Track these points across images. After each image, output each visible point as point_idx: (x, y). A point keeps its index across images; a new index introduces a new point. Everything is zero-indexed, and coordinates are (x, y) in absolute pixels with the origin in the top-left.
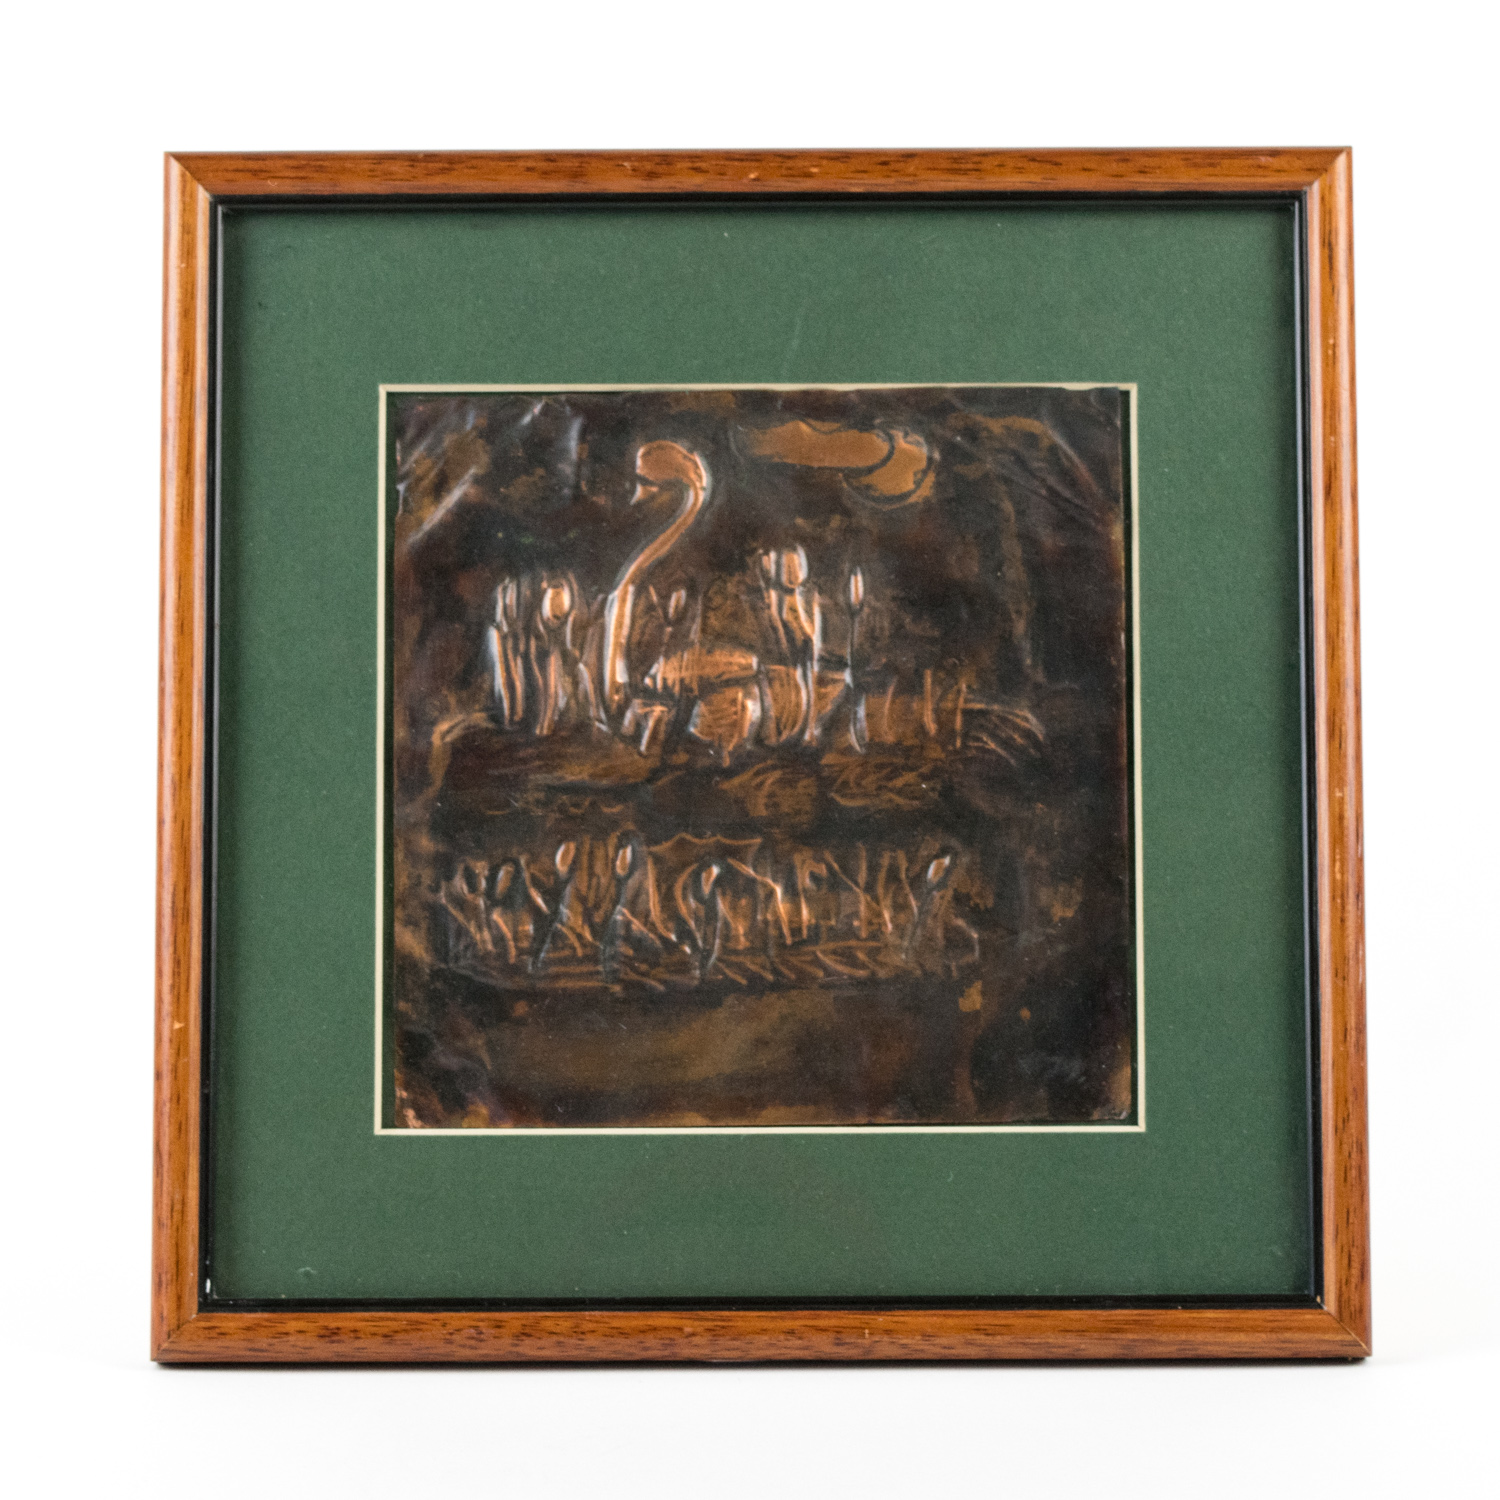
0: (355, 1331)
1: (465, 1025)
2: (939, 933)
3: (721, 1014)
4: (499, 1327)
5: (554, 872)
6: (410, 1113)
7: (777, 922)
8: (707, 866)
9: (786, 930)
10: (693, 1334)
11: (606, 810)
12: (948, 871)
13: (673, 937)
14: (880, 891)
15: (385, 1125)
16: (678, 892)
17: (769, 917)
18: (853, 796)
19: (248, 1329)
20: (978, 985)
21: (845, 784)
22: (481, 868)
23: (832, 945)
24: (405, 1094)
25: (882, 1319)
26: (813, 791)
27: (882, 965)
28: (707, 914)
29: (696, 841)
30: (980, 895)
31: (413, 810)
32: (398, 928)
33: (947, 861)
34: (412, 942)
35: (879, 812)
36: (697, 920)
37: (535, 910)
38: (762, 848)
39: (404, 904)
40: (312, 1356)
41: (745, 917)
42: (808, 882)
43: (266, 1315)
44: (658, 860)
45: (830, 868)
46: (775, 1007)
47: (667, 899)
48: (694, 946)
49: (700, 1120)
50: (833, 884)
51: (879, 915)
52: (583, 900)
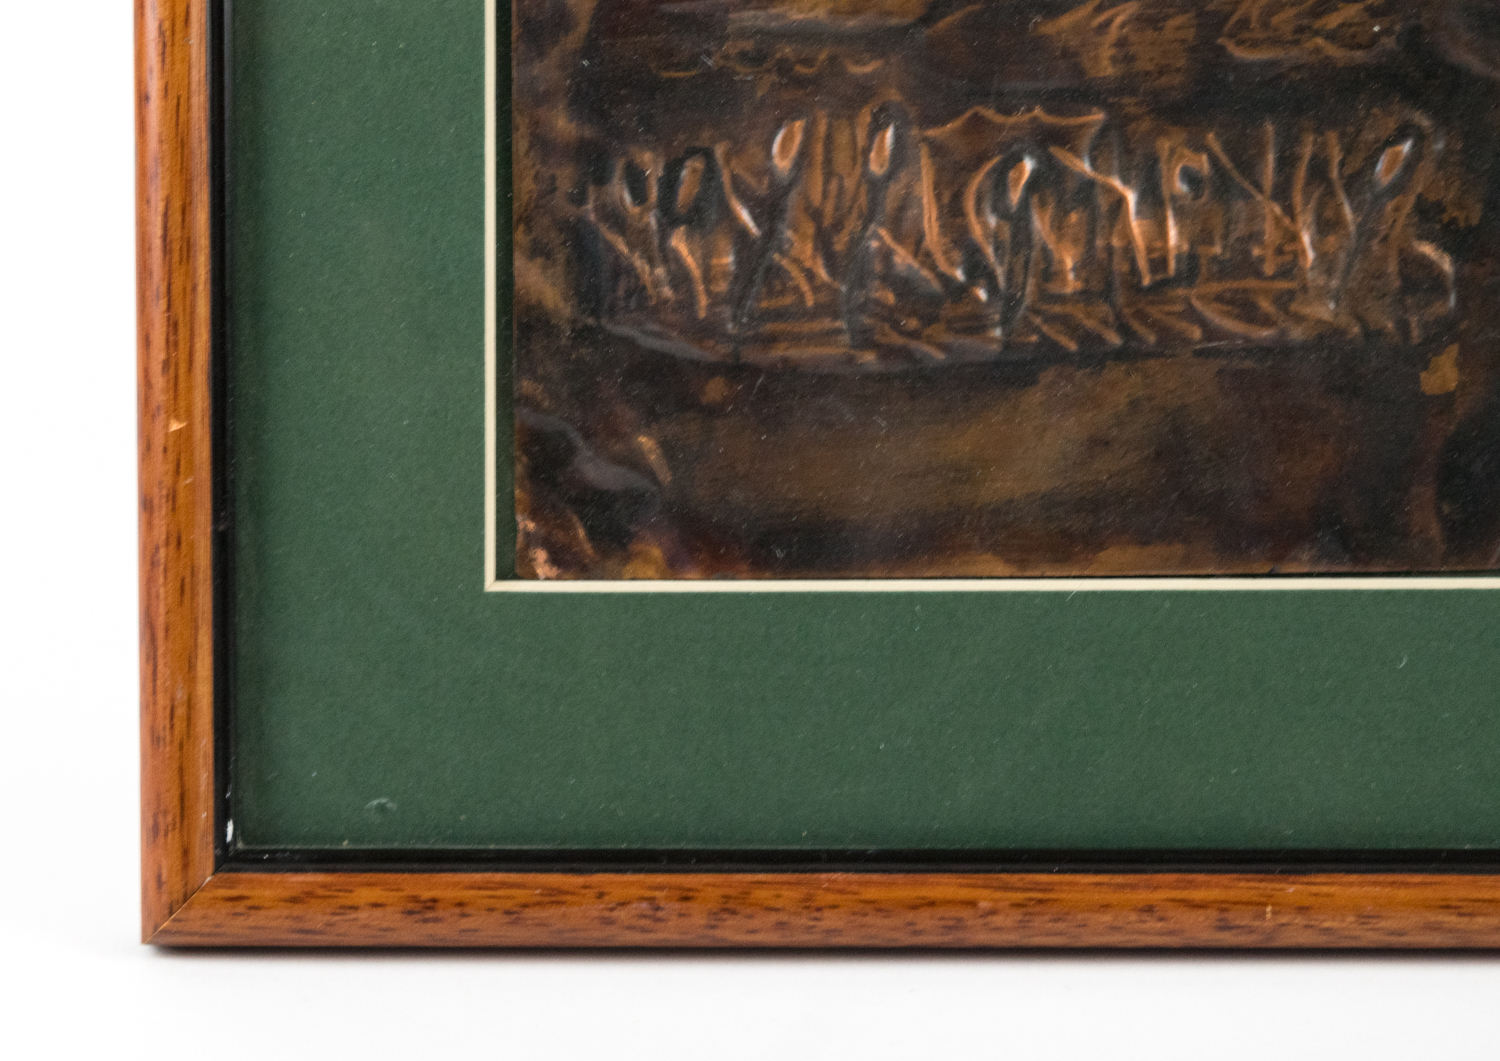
0: (460, 904)
1: (627, 414)
2: (1392, 267)
3: (1034, 397)
4: (686, 899)
5: (768, 171)
6: (541, 555)
7: (1129, 250)
8: (1015, 160)
9: (1142, 263)
10: (993, 912)
11: (857, 70)
12: (1411, 165)
13: (959, 275)
14: (1298, 198)
15: (501, 576)
16: (970, 205)
17: (1116, 242)
18: (1255, 44)
19: (294, 900)
20: (1454, 349)
21: (1244, 23)
22: (652, 165)
23: (1215, 287)
24: (531, 526)
25: (1293, 889)
26: (1190, 34)
27: (1299, 319)
28: (1014, 236)
29: (999, 119)
30: (1460, 204)
31: (544, 70)
32: (519, 262)
33: (1406, 147)
34: (541, 283)
35: (1297, 68)
36: (998, 248)
37: (742, 233)
38: (1104, 131)
39: (528, 221)
40: (391, 939)
41: (1075, 241)
42: (1181, 187)
43: (321, 878)
44: (937, 150)
45: (1214, 161)
46: (1122, 387)
47: (952, 213)
48: (993, 289)
49: (1001, 569)
50: (1221, 186)
51: (1294, 238)
52: (816, 215)
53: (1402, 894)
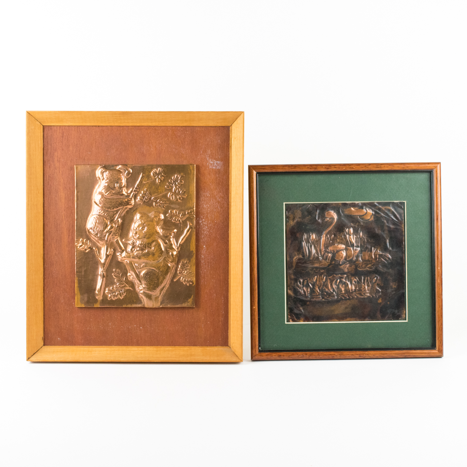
0: (284, 355)
1: (299, 305)
2: (375, 290)
3: (340, 303)
4: (306, 354)
5: (313, 281)
6: (291, 320)
7: (349, 289)
8: (337, 280)
9: (350, 290)
10: (337, 355)
11: (321, 271)
12: (376, 280)
13: (332, 291)
14: (365, 283)
15: (287, 322)
16: (333, 284)
17: (348, 288)
18: (361, 268)
19: (267, 355)
20: (381, 298)
21: (359, 266)
22: (302, 280)
23: (358, 292)
24: (290, 317)
25: (367, 352)
26: (354, 267)
27: (366, 295)
28: (338, 287)
29: (336, 276)
30: (381, 284)
31: (291, 272)
32: (288, 290)
33: (375, 278)
34: (290, 292)
35: (365, 271)
36: (336, 289)
37: (310, 288)
38: (346, 277)
39: (289, 286)
40: (277, 359)
41: (344, 288)
42: (354, 283)
43: (269, 353)
44: (330, 279)
45: (357, 280)
46: (349, 302)
47: (331, 285)
48: (335, 293)
49: (337, 320)
50: (359, 282)
51: (365, 287)
52: (318, 285)
53: (377, 353)
